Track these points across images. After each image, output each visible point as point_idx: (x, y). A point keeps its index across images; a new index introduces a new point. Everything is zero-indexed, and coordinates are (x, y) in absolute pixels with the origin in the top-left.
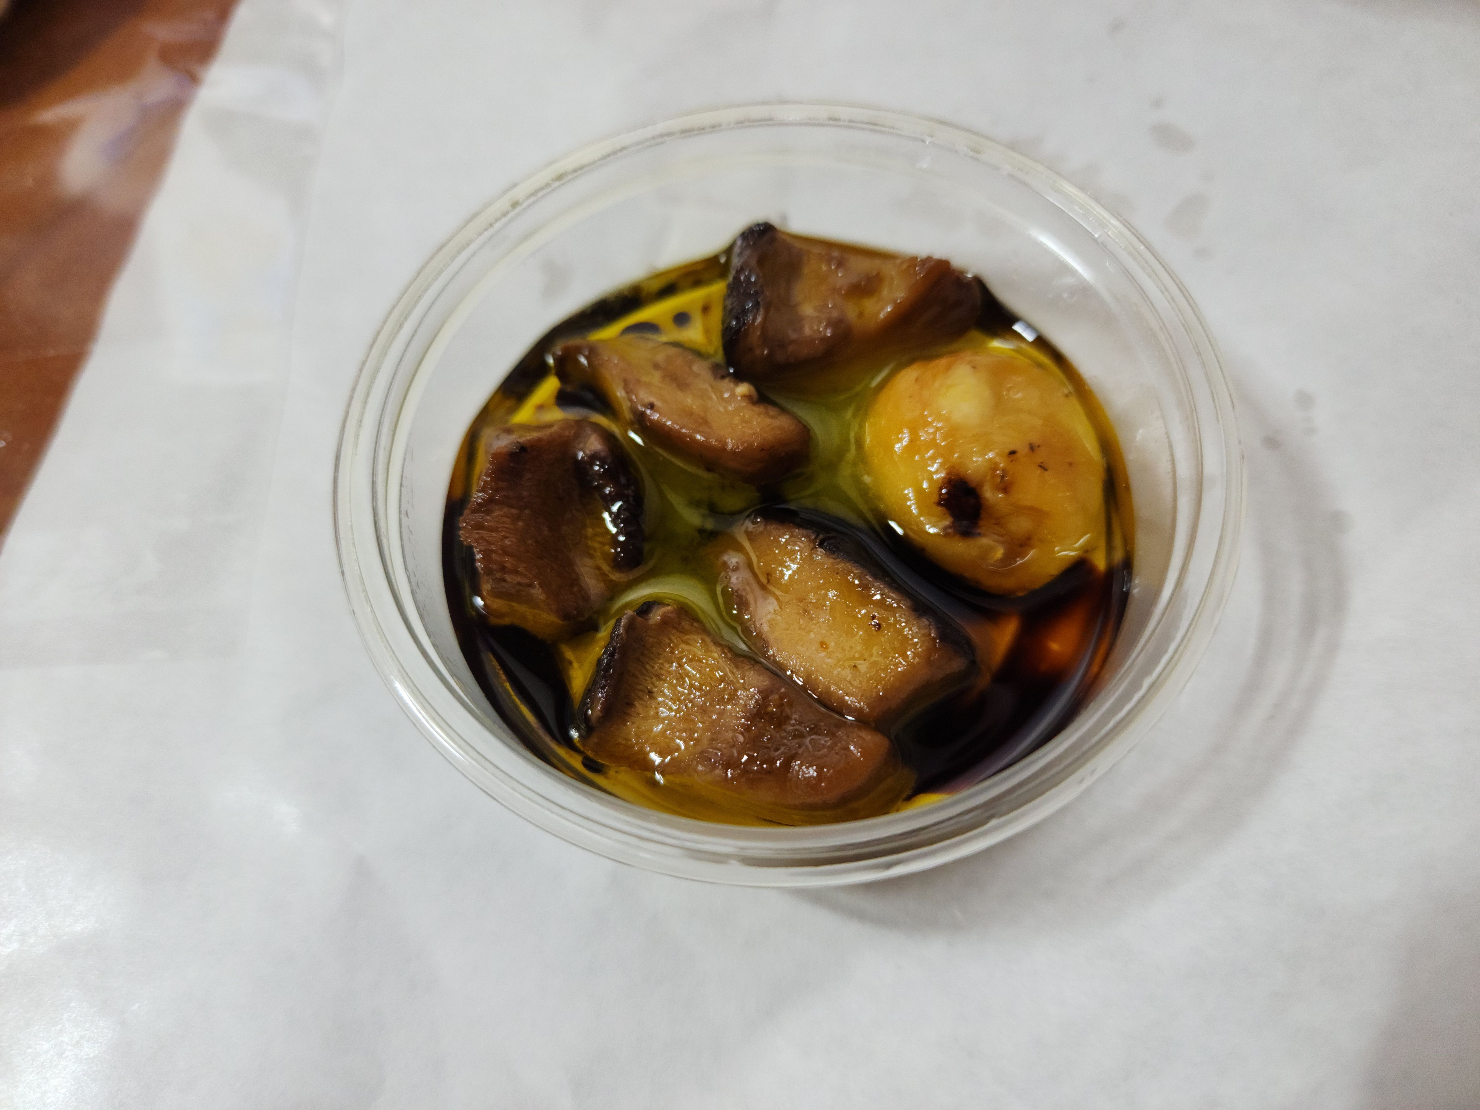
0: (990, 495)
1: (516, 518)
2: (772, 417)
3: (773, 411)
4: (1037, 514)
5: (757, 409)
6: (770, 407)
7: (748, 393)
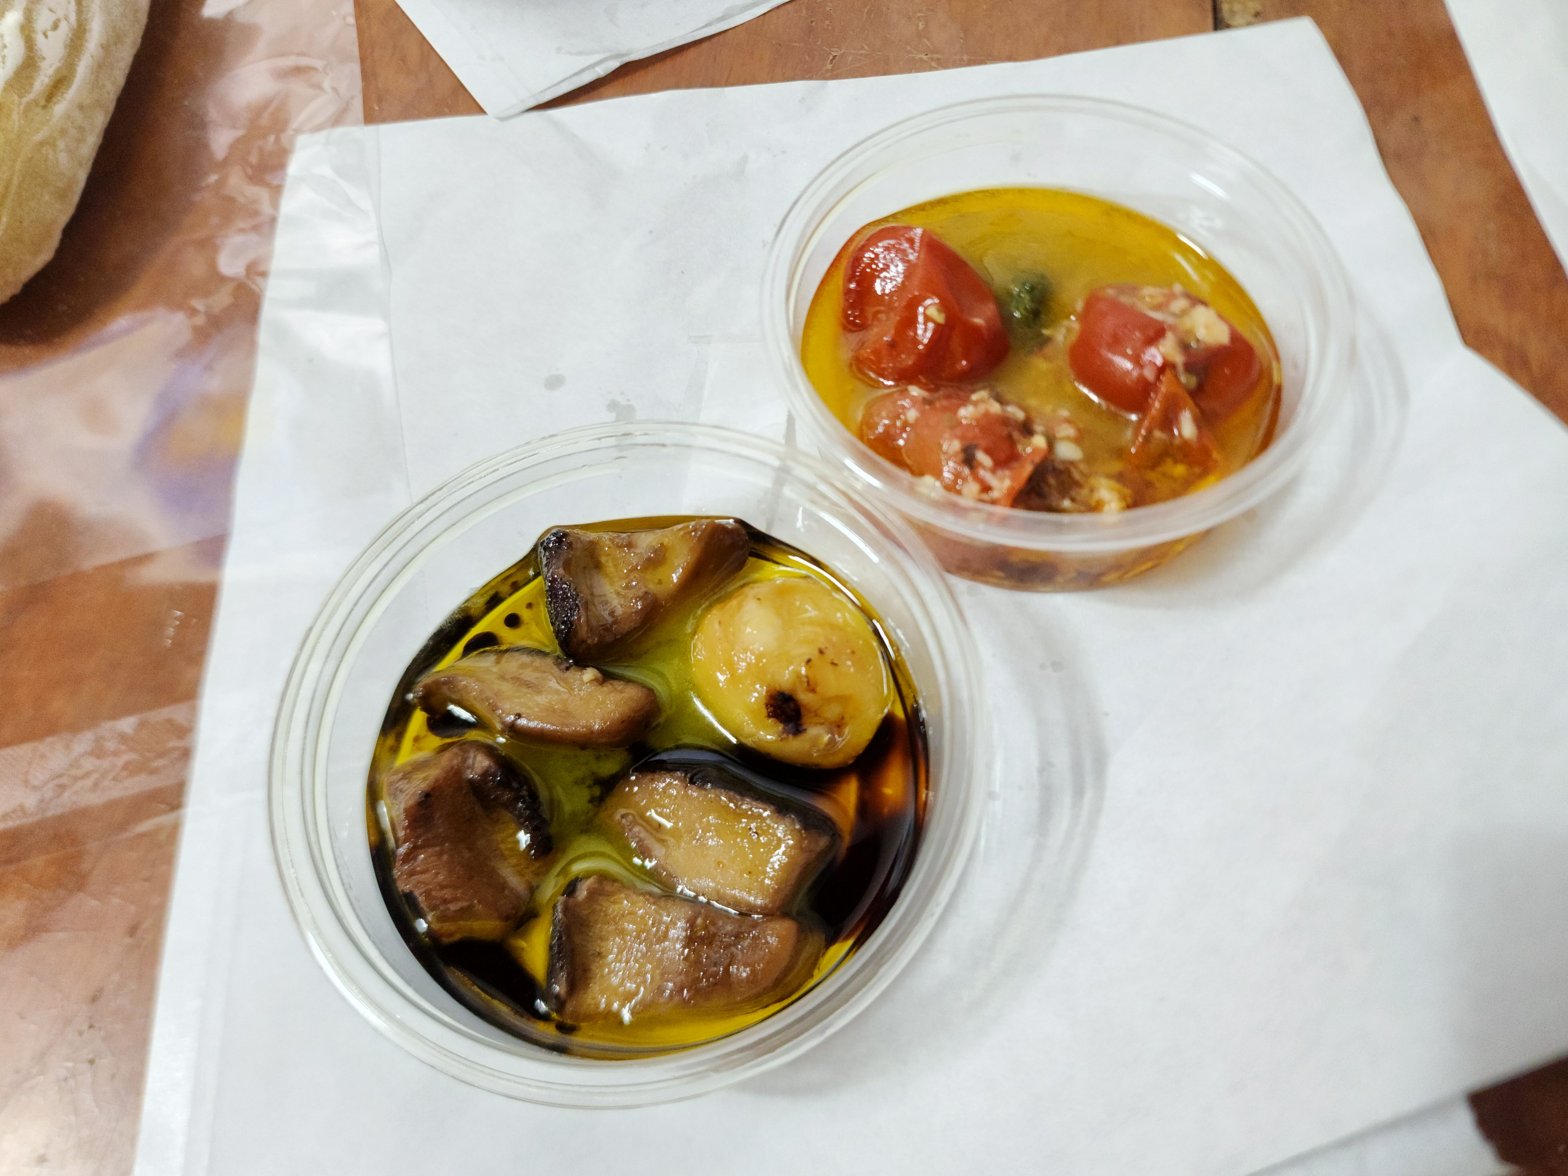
0: (804, 697)
1: (440, 854)
2: (621, 692)
3: (619, 685)
4: (842, 699)
5: (607, 688)
6: (616, 683)
7: (593, 678)
